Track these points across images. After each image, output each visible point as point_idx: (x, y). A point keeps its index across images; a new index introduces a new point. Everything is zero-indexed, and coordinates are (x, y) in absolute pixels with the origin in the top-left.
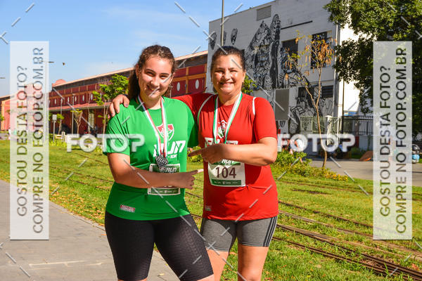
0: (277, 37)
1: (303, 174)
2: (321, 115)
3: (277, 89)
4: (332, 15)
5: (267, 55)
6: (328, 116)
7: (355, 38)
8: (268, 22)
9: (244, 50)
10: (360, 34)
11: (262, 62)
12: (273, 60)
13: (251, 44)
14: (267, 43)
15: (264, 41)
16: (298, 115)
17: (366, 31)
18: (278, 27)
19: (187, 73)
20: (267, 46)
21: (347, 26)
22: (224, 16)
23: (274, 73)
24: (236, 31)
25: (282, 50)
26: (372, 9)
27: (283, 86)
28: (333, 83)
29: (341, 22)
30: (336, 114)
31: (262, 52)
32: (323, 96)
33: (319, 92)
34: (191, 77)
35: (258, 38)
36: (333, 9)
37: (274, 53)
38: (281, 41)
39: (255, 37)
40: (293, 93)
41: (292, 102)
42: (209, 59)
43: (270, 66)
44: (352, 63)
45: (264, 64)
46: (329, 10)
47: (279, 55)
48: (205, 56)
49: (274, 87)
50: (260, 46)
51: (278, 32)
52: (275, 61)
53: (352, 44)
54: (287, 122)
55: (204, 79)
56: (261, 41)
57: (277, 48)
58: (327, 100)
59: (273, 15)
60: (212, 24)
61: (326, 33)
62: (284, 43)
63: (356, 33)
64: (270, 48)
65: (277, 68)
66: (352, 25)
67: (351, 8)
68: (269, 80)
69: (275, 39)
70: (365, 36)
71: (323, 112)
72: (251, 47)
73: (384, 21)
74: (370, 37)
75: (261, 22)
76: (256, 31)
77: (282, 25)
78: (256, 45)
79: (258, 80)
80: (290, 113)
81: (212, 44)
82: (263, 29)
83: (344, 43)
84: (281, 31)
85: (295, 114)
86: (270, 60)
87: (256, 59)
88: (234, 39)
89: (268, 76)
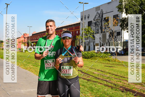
0: (102, 16)
1: (109, 61)
3: (103, 33)
4: (118, 10)
5: (99, 22)
6: (119, 42)
8: (99, 12)
9: (92, 21)
10: (128, 15)
11: (98, 24)
12: (101, 24)
13: (94, 19)
14: (99, 18)
15: (98, 18)
16: (109, 41)
18: (102, 13)
19: (74, 29)
20: (99, 20)
21: (123, 13)
22: (84, 11)
24: (89, 15)
25: (104, 21)
26: (132, 7)
27: (104, 32)
28: (120, 31)
29: (122, 12)
30: (121, 41)
31: (98, 21)
33: (115, 34)
34: (75, 30)
35: (96, 17)
36: (119, 8)
37: (101, 22)
38: (103, 18)
40: (108, 34)
41: (107, 37)
43: (100, 26)
44: (126, 25)
45: (98, 25)
46: (118, 8)
47: (103, 22)
48: (80, 23)
49: (101, 32)
50: (97, 20)
51: (102, 15)
53: (126, 18)
55: (79, 30)
56: (97, 18)
57: (102, 20)
58: (118, 36)
59: (101, 9)
60: (82, 13)
61: (118, 15)
63: (127, 15)
64: (100, 20)
65: (102, 26)
66: (125, 13)
67: (125, 7)
68: (100, 30)
69: (102, 17)
71: (117, 40)
73: (135, 11)
75: (97, 12)
76: (95, 15)
77: (104, 13)
78: (96, 19)
79: (96, 30)
80: (107, 41)
81: (82, 19)
82: (98, 14)
83: (123, 18)
84: (103, 15)
85: (108, 41)
86: (100, 24)
87: (96, 24)
88: (88, 17)
89: (100, 29)
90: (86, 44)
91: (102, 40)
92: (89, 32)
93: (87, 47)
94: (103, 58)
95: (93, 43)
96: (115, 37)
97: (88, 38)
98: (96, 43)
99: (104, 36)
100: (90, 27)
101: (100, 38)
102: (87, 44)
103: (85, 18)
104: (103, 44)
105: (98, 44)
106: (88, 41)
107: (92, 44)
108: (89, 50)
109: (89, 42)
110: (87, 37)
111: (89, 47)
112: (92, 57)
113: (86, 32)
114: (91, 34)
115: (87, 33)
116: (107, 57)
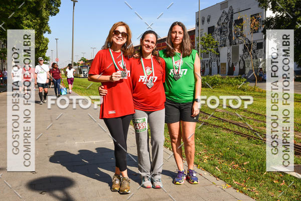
0: (232, 18)
2: (257, 58)
3: (233, 46)
5: (227, 28)
6: (261, 59)
7: (274, 16)
8: (227, 10)
9: (214, 26)
10: (276, 13)
11: (224, 32)
13: (218, 22)
15: (225, 20)
16: (244, 59)
17: (280, 11)
18: (232, 12)
20: (227, 23)
21: (268, 9)
23: (230, 37)
24: (210, 16)
25: (234, 25)
27: (235, 44)
28: (263, 41)
29: (266, 7)
30: (265, 57)
31: (224, 26)
32: (258, 48)
33: (254, 47)
35: (222, 19)
37: (230, 26)
39: (220, 19)
40: (241, 47)
41: (241, 52)
42: (196, 32)
43: (229, 34)
47: (233, 27)
48: (194, 31)
49: (231, 44)
50: (223, 23)
51: (232, 15)
52: (231, 31)
53: (272, 19)
54: (238, 63)
56: (223, 21)
57: (232, 24)
58: (260, 50)
59: (229, 7)
60: (197, 13)
61: (258, 14)
62: (235, 21)
63: (274, 12)
64: (228, 24)
65: (232, 34)
66: (271, 9)
68: (228, 41)
70: (279, 14)
71: (258, 57)
72: (218, 25)
73: (290, 5)
74: (282, 14)
75: (222, 11)
76: (220, 16)
77: (235, 11)
78: (221, 23)
79: (222, 41)
80: (240, 58)
81: (197, 24)
82: (224, 14)
83: (267, 19)
84: (234, 15)
85: (242, 58)
86: (228, 30)
87: (221, 30)
88: (208, 20)
89: (227, 39)
90: (205, 64)
91: (231, 57)
92: (209, 43)
93: (207, 70)
94: (233, 86)
95: (216, 63)
96: (254, 52)
97: (207, 53)
98: (221, 62)
99: (235, 51)
100: (210, 34)
101: (228, 54)
102: (207, 64)
103: (203, 21)
104: (233, 63)
105: (225, 63)
106: (209, 59)
107: (214, 64)
108: (210, 74)
109: (210, 62)
110: (205, 51)
111: (211, 69)
112: (215, 84)
113: (203, 44)
114: (212, 47)
115: (207, 44)
116: (239, 85)
